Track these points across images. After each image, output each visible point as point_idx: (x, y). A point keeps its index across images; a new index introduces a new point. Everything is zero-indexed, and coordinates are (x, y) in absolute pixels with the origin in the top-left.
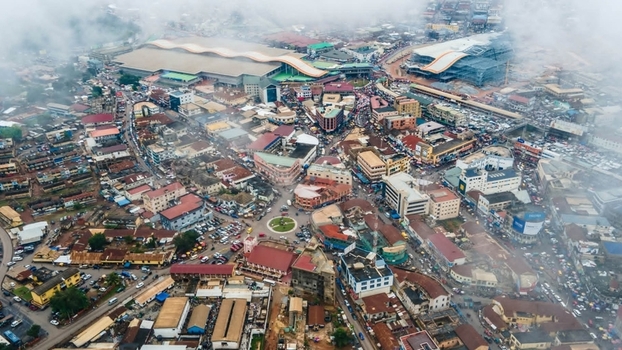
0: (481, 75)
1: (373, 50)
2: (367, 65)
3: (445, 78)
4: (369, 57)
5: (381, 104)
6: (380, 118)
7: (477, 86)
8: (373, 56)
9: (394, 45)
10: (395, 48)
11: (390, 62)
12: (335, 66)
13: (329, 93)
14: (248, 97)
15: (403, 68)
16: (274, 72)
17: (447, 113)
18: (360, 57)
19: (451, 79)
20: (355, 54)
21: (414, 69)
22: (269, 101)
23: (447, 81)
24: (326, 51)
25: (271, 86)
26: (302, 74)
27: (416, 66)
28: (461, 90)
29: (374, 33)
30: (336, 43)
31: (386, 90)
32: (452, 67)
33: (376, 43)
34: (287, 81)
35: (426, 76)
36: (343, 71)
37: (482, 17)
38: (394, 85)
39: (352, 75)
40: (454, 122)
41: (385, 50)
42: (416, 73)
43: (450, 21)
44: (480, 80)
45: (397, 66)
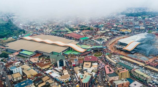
0: (148, 52)
1: (103, 40)
2: (101, 47)
3: (133, 52)
4: (102, 42)
5: (110, 71)
6: (110, 80)
7: (146, 56)
8: (103, 42)
9: (110, 37)
10: (111, 39)
11: (109, 44)
12: (89, 47)
13: (87, 62)
14: (51, 65)
15: (115, 47)
16: (65, 50)
17: (142, 76)
18: (99, 42)
19: (135, 53)
20: (97, 41)
21: (120, 48)
22: (60, 66)
23: (134, 53)
24: (86, 40)
25: (61, 60)
26: (76, 51)
27: (120, 47)
28: (141, 58)
29: (103, 33)
30: (90, 37)
31: (110, 60)
32: (136, 48)
33: (104, 37)
34: (70, 54)
35: (125, 51)
36: (92, 49)
37: (138, 27)
38: (113, 56)
39: (96, 50)
40: (146, 81)
41: (107, 39)
42: (121, 50)
43: (127, 28)
44: (148, 54)
45: (112, 46)
